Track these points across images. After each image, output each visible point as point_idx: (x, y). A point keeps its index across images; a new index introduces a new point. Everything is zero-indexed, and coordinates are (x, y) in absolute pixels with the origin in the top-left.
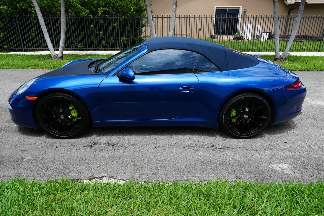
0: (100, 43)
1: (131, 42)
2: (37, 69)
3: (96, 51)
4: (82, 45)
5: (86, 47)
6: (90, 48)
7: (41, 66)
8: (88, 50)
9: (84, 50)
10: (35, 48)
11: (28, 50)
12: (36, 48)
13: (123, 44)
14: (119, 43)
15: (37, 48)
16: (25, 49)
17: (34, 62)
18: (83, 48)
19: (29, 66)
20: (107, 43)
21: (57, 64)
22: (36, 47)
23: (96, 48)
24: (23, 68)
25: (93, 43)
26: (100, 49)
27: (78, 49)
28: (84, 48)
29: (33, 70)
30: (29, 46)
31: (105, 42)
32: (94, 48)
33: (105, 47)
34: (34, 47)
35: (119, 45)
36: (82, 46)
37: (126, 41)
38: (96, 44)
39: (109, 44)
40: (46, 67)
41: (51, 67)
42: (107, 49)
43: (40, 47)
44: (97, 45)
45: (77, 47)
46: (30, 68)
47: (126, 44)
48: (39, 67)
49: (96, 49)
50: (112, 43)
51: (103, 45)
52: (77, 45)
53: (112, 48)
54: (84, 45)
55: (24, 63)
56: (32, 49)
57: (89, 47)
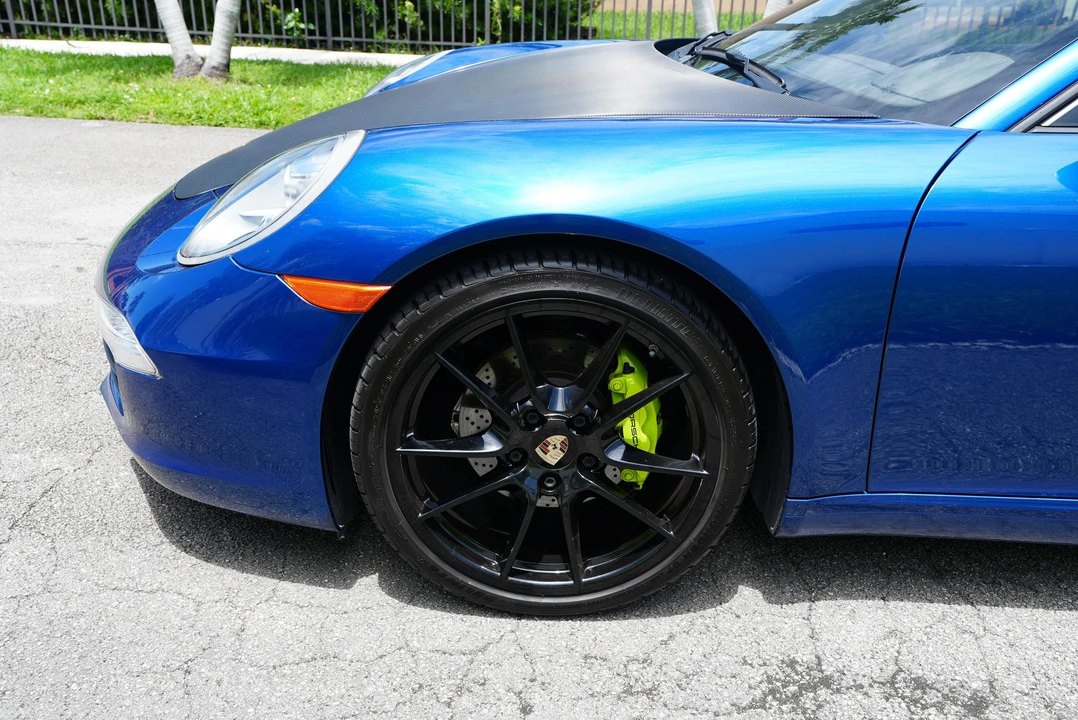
0: (391, 14)
1: (539, 15)
2: (112, 119)
3: (368, 51)
4: (301, 20)
5: (323, 32)
6: (341, 38)
7: (134, 106)
8: (330, 44)
9: (312, 45)
10: (70, 25)
11: (35, 32)
12: (76, 26)
13: (503, 24)
14: (481, 17)
15: (82, 26)
16: (20, 28)
17: (91, 84)
18: (306, 37)
19: (68, 103)
20: (424, 16)
21: (213, 103)
22: (76, 20)
23: (370, 35)
24: (39, 111)
25: (357, 11)
26: (390, 45)
27: (284, 37)
28: (312, 33)
29: (96, 123)
30: (39, 11)
31: (416, 9)
32: (358, 34)
33: (414, 36)
34: (63, 20)
35: (483, 26)
36: (302, 26)
37: (517, 8)
38: (369, 17)
39: (436, 23)
40: (158, 114)
41: (186, 112)
42: (423, 46)
43: (97, 22)
44: (373, 25)
45: (278, 30)
46: (77, 112)
47: (517, 25)
48: (122, 108)
49: (368, 43)
50: (447, 17)
51: (402, 24)
52: (276, 18)
53: (447, 38)
54: (311, 20)
55: (38, 86)
56: (56, 29)
57: (336, 33)
